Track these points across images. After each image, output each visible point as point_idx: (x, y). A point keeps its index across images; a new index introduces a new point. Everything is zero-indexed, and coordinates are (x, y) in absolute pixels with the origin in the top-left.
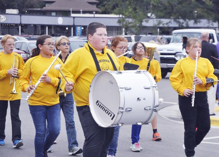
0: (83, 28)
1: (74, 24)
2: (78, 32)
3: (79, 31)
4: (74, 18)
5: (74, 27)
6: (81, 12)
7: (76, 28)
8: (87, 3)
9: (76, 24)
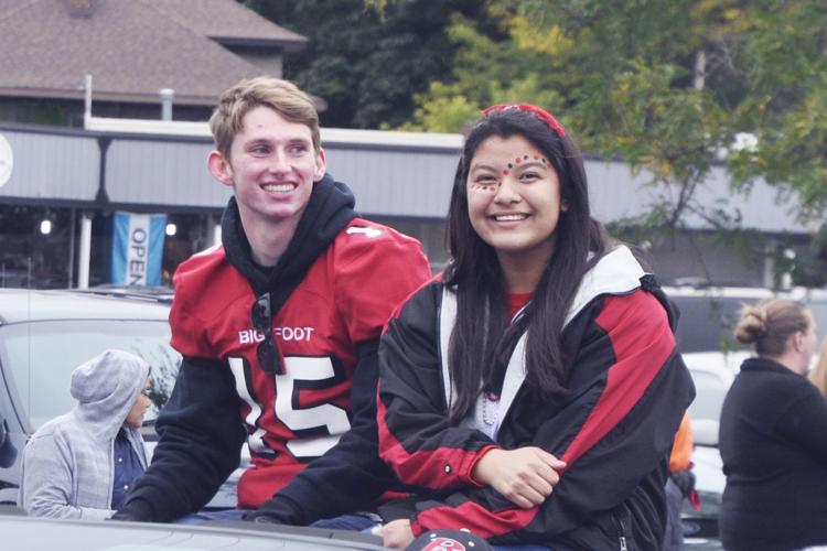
0: (171, 230)
1: (102, 193)
2: (132, 254)
3: (138, 245)
4: (105, 140)
5: (105, 215)
6: (167, 111)
7: (118, 224)
8: (217, 49)
9: (115, 195)
